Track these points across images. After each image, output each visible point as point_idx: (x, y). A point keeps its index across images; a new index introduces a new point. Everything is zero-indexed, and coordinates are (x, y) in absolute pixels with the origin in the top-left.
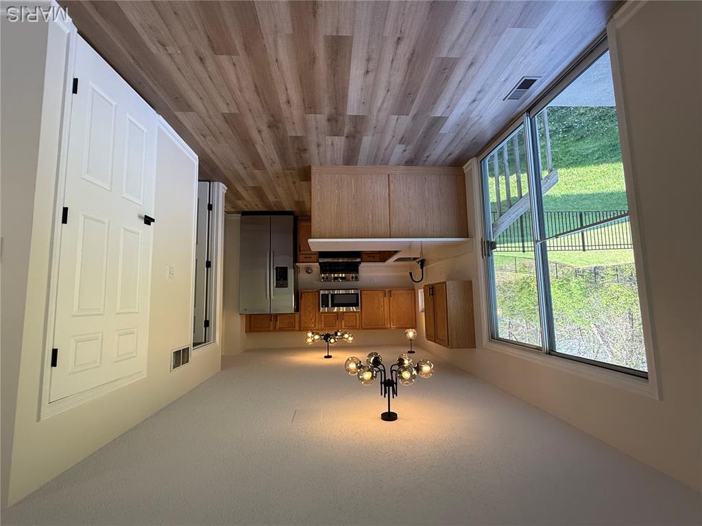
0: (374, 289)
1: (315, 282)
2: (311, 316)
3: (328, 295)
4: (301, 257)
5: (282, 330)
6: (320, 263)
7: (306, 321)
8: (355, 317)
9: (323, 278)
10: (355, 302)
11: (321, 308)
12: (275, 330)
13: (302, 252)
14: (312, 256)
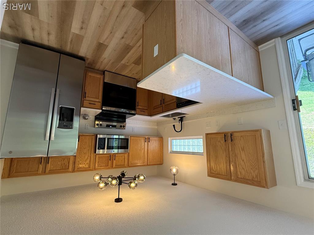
0: (138, 136)
1: (89, 127)
2: (86, 157)
3: (105, 138)
4: (86, 103)
5: (52, 172)
6: (103, 110)
7: (81, 162)
8: (123, 157)
9: (98, 125)
10: (125, 145)
11: (97, 150)
12: (44, 173)
13: (87, 99)
14: (96, 103)
